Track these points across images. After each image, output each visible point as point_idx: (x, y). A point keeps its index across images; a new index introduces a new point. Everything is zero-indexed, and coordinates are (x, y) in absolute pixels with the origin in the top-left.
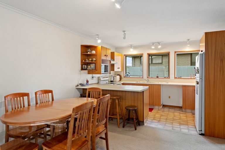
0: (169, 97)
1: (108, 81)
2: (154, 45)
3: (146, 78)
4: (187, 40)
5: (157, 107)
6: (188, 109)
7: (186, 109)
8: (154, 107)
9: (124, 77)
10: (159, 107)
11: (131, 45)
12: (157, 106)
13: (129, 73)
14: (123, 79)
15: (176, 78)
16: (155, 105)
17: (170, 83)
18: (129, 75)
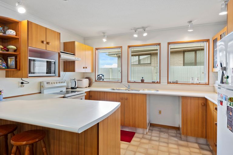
0: (160, 112)
1: (65, 88)
2: (137, 32)
3: (127, 83)
4: (188, 22)
5: (140, 130)
6: (191, 135)
7: (187, 135)
8: (136, 130)
9: (96, 81)
10: (144, 131)
11: (104, 33)
12: (141, 128)
13: (101, 75)
14: (94, 84)
15: (170, 83)
16: (139, 127)
17: (160, 92)
18: (103, 78)
